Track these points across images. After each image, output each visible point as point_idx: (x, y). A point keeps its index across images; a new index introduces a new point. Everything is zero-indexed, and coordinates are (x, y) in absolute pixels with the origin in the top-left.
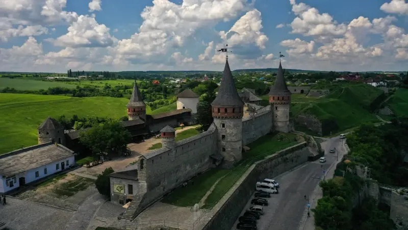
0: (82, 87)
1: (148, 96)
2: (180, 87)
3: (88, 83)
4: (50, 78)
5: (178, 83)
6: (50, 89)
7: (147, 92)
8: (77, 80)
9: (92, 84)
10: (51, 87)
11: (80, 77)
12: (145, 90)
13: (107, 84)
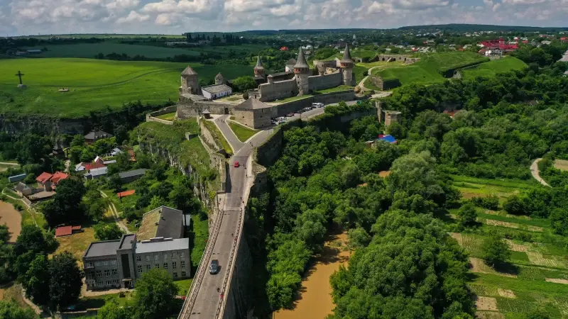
0: (206, 54)
1: (275, 63)
2: (310, 54)
3: (210, 49)
4: (169, 44)
5: (308, 50)
6: (176, 57)
7: (274, 60)
8: (198, 46)
9: (214, 51)
10: (178, 54)
11: (201, 42)
12: (272, 58)
13: (231, 50)
